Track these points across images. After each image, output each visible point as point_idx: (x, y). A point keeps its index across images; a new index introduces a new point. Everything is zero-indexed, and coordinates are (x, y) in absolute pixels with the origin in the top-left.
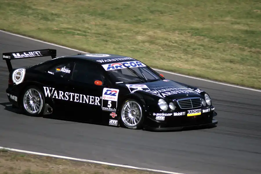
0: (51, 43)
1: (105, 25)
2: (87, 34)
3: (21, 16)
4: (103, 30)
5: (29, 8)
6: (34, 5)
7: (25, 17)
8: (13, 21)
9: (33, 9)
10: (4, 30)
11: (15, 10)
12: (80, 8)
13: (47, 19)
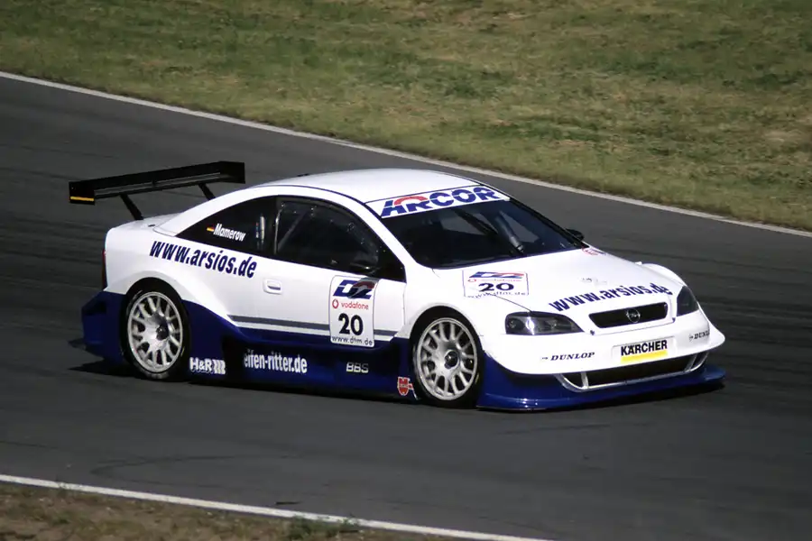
0: (485, 168)
1: (660, 101)
2: (600, 133)
3: (386, 86)
4: (654, 118)
5: (410, 58)
6: (427, 48)
7: (397, 88)
8: (360, 104)
9: (422, 63)
10: (332, 135)
11: (362, 69)
12: (576, 49)
13: (467, 92)
